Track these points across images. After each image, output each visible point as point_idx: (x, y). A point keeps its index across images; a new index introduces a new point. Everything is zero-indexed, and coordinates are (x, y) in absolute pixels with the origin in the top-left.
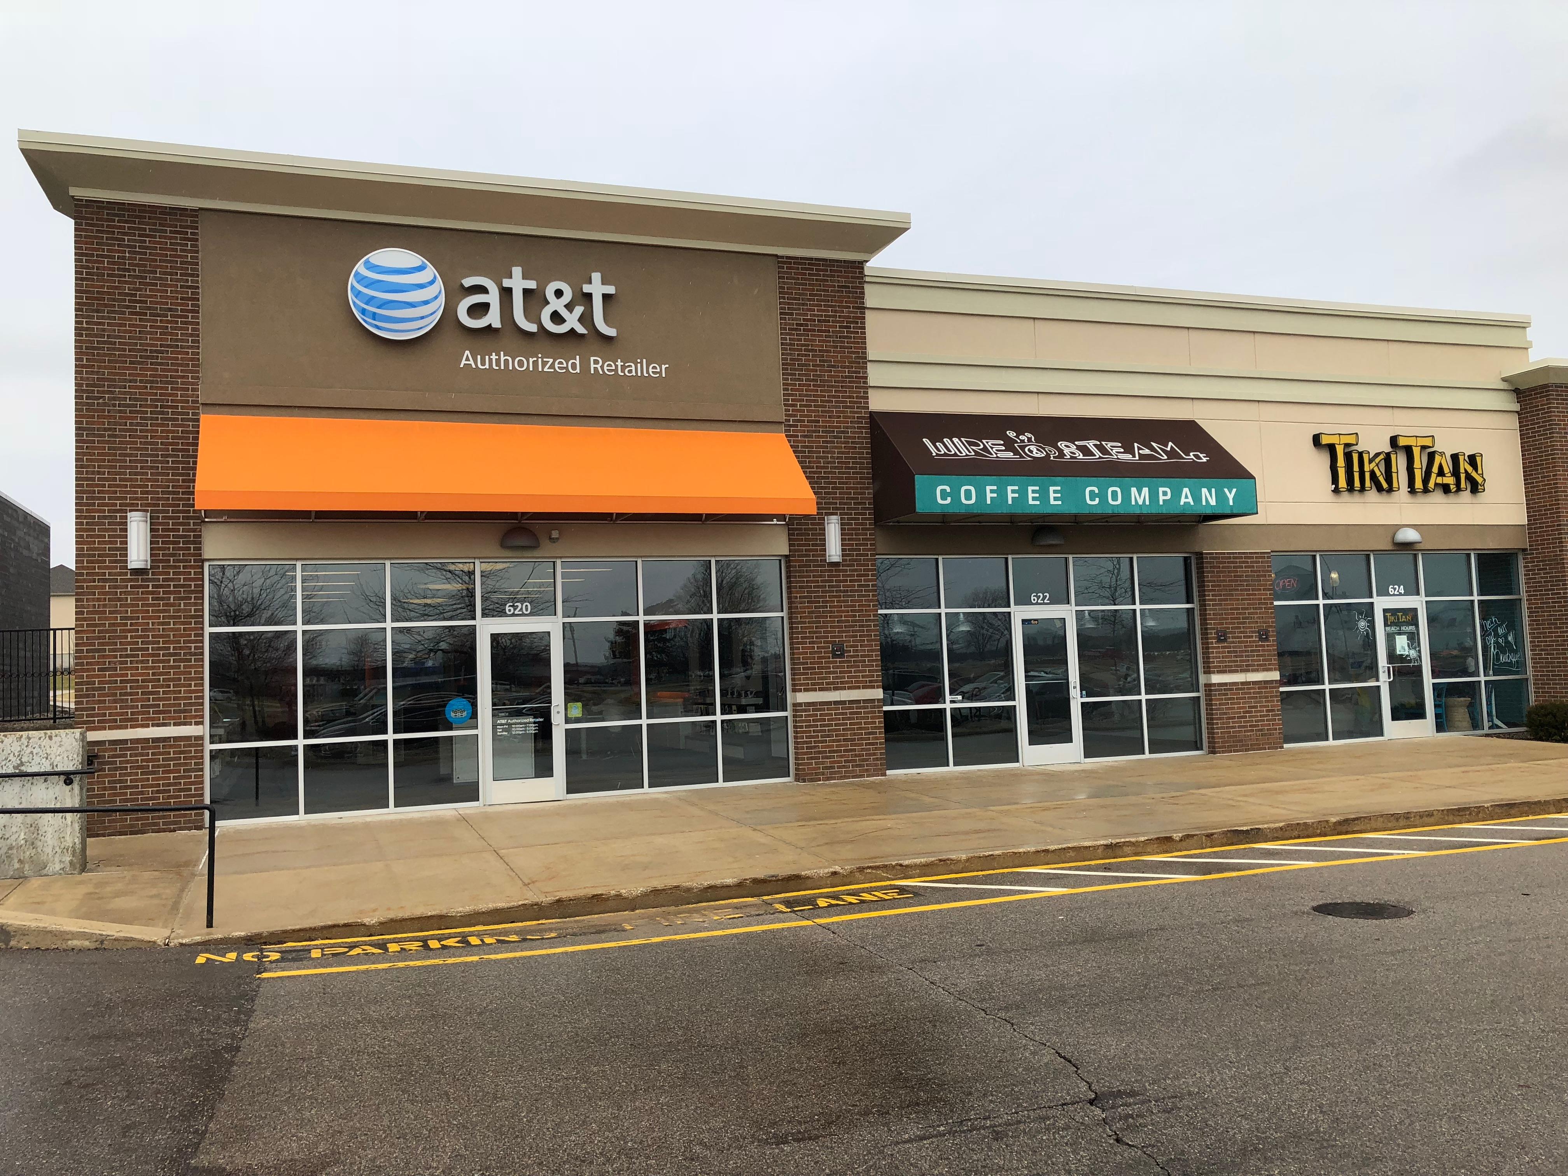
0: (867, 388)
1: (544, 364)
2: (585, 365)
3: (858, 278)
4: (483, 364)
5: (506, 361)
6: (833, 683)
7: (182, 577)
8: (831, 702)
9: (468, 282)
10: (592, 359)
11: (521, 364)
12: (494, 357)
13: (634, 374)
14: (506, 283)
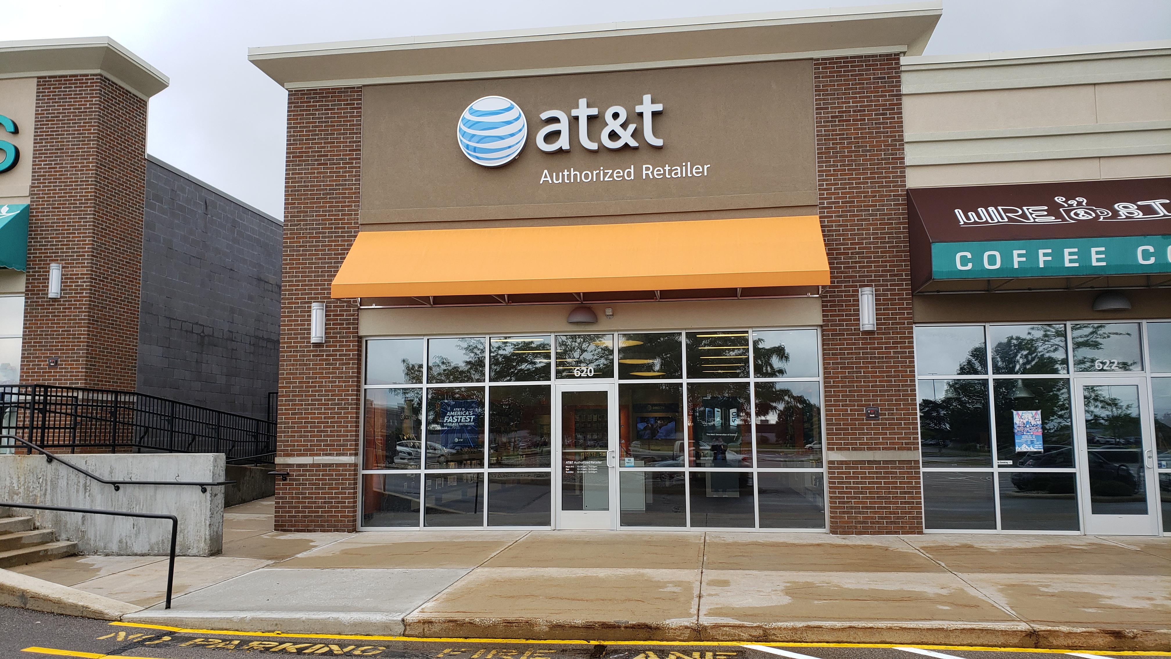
0: (904, 167)
1: (605, 175)
2: (638, 172)
3: (895, 68)
4: (557, 179)
5: (575, 175)
6: (867, 444)
7: (344, 348)
8: (865, 461)
9: (544, 116)
10: (644, 166)
11: (587, 177)
12: (566, 173)
13: (679, 175)
14: (574, 112)
